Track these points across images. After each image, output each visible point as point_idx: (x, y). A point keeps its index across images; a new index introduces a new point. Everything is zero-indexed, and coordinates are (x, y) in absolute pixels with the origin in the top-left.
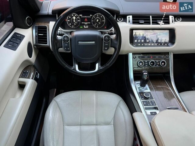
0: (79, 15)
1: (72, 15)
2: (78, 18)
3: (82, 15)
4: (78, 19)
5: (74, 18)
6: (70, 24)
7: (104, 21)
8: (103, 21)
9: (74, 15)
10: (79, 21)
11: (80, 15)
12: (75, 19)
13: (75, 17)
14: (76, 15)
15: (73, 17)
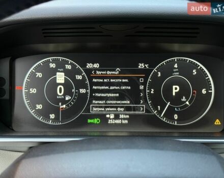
0: (84, 66)
1: (52, 65)
2: (79, 77)
3: (96, 66)
4: (81, 84)
5: (60, 78)
6: (39, 107)
7: (209, 94)
8: (204, 92)
9: (60, 66)
10: (83, 91)
11: (89, 66)
12: (66, 85)
13: (67, 73)
14: (69, 67)
15: (54, 72)
